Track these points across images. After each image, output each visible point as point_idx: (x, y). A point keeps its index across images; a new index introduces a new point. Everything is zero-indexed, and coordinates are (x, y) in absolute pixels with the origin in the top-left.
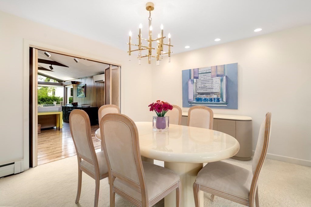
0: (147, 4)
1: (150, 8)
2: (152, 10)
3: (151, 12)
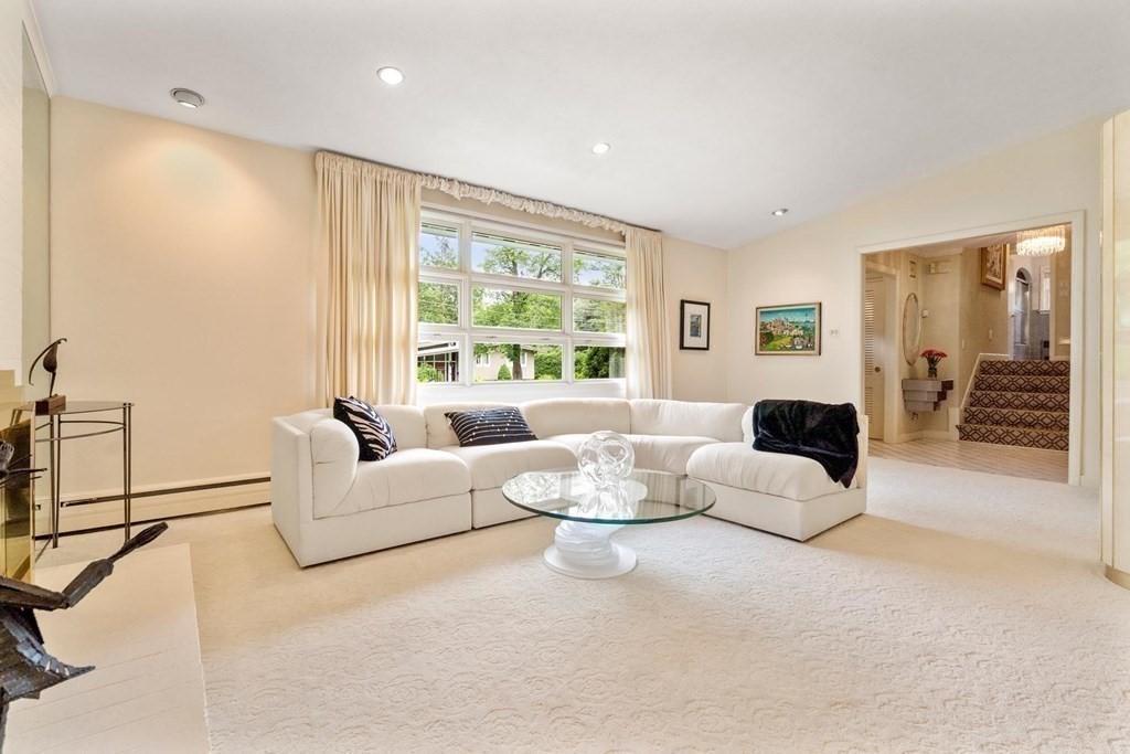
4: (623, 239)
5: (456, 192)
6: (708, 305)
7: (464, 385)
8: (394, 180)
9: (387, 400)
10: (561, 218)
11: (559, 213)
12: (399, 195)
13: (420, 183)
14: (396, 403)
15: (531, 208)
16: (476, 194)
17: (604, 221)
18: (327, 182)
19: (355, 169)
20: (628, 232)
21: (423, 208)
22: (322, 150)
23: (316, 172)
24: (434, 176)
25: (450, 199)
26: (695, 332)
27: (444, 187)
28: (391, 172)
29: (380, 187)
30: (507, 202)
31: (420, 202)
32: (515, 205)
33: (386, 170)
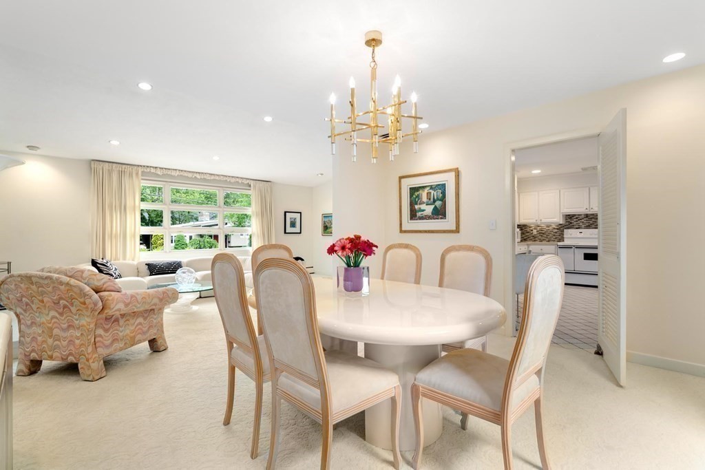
0: (366, 34)
1: (373, 42)
2: (377, 45)
3: (376, 49)
4: (250, 186)
5: (159, 172)
6: (301, 213)
7: (166, 252)
8: (128, 169)
9: (124, 258)
10: (214, 180)
11: (213, 177)
12: (131, 175)
13: (140, 170)
14: (129, 260)
15: (198, 176)
16: (169, 172)
17: (237, 180)
18: (96, 172)
19: (109, 166)
20: (252, 183)
21: (142, 179)
22: (93, 160)
23: (91, 169)
24: (148, 167)
25: (157, 175)
26: (293, 225)
27: (153, 170)
28: (126, 166)
29: (121, 173)
30: (186, 174)
31: (140, 177)
32: (190, 175)
33: (124, 166)
